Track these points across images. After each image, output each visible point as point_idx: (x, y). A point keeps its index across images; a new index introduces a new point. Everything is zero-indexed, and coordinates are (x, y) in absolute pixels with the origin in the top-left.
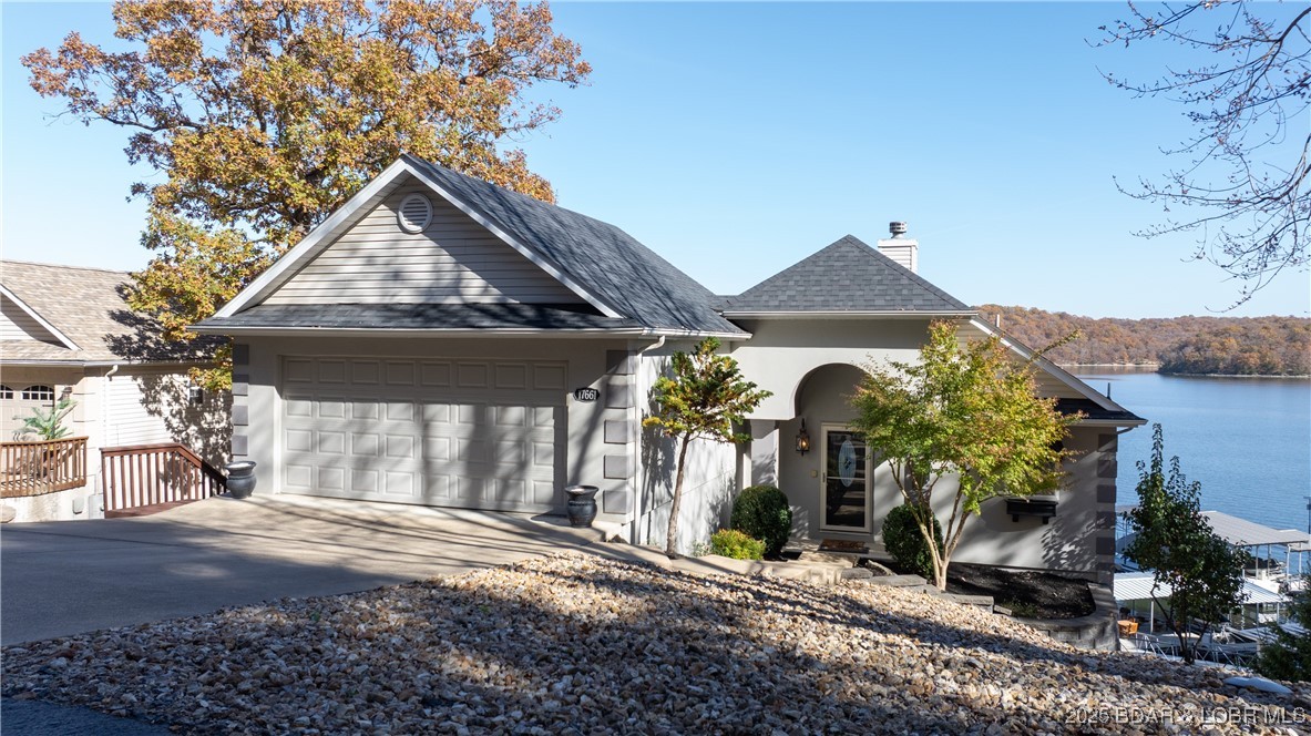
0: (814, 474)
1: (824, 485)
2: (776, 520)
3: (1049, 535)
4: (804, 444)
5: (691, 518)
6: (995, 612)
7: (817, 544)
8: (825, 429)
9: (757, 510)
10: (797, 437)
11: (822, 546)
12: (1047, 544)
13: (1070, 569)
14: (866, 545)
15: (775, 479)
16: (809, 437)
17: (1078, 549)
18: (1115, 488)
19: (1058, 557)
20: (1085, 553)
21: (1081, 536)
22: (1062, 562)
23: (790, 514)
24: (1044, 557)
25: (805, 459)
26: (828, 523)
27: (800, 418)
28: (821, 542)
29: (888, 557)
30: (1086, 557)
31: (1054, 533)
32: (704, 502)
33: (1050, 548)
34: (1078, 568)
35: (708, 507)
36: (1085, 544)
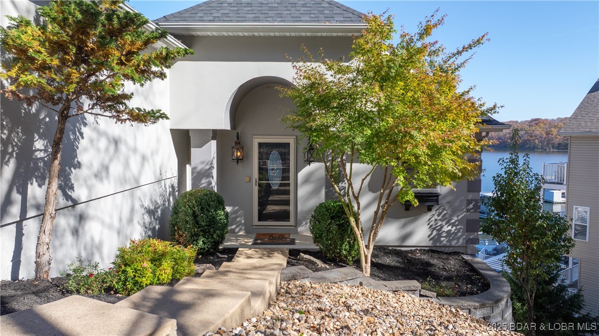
0: (247, 179)
1: (256, 189)
2: (213, 221)
3: (433, 219)
4: (239, 154)
5: (116, 223)
6: (421, 296)
7: (251, 238)
8: (256, 141)
9: (194, 212)
10: (233, 148)
11: (256, 240)
12: (431, 226)
13: (448, 244)
14: (292, 237)
15: (214, 184)
16: (243, 148)
17: (454, 228)
18: (481, 180)
19: (439, 235)
20: (459, 231)
21: (456, 219)
22: (442, 239)
23: (227, 215)
24: (429, 236)
25: (240, 167)
26: (260, 220)
27: (235, 132)
28: (254, 236)
29: (314, 247)
30: (459, 234)
31: (436, 217)
32: (137, 205)
33: (434, 229)
34: (454, 243)
35: (143, 211)
36: (458, 225)
